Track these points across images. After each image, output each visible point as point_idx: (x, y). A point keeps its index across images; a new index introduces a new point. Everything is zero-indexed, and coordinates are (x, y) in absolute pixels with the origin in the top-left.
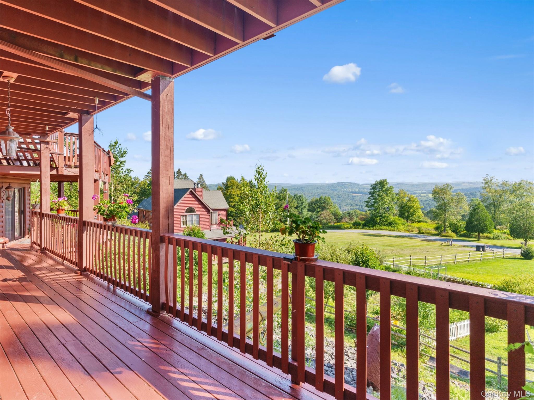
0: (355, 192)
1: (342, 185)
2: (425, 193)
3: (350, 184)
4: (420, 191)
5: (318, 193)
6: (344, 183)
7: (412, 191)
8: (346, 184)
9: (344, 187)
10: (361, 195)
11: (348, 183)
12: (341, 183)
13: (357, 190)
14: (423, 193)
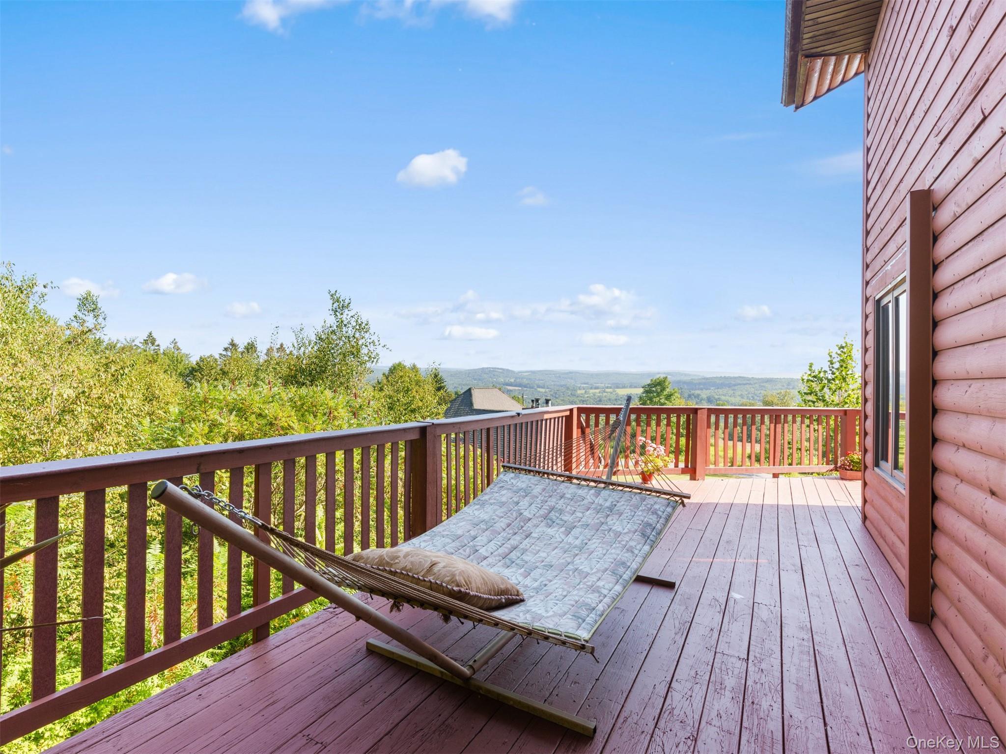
0: (511, 385)
1: (490, 371)
2: (611, 388)
3: (501, 371)
4: (602, 383)
5: (455, 385)
6: (492, 368)
7: (591, 385)
8: (495, 371)
9: (492, 376)
10: (520, 388)
11: (498, 369)
12: (487, 368)
13: (512, 380)
14: (607, 388)
